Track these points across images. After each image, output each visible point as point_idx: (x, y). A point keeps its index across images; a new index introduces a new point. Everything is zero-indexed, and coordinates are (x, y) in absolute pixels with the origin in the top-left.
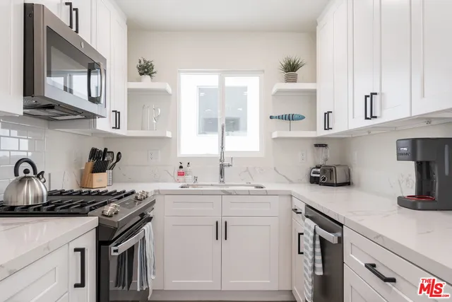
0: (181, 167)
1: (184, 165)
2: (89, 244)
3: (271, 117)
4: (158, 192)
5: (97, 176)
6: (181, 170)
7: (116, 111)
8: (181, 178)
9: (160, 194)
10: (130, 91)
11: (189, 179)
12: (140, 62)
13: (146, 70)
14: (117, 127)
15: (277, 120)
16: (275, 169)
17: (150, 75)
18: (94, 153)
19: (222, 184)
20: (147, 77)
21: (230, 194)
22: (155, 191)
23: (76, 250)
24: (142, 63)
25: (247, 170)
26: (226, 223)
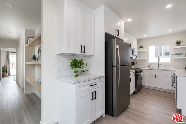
1: (150, 65)
2: (134, 72)
4: (144, 69)
5: (133, 66)
7: (136, 56)
8: (149, 67)
10: (138, 52)
11: (151, 67)
12: (140, 46)
14: (136, 58)
16: (174, 66)
17: (142, 48)
18: (132, 62)
19: (158, 68)
25: (166, 66)
26: (158, 75)
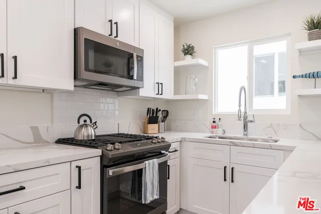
0: (214, 122)
3: (294, 77)
4: (184, 139)
6: (214, 124)
7: (158, 83)
8: (214, 130)
9: (185, 141)
12: (184, 46)
13: (186, 51)
14: (160, 93)
15: (301, 79)
16: (301, 126)
17: (190, 54)
19: (245, 137)
20: (189, 56)
21: (236, 145)
22: (182, 138)
23: (77, 167)
24: (186, 47)
25: (271, 126)
26: (232, 169)
